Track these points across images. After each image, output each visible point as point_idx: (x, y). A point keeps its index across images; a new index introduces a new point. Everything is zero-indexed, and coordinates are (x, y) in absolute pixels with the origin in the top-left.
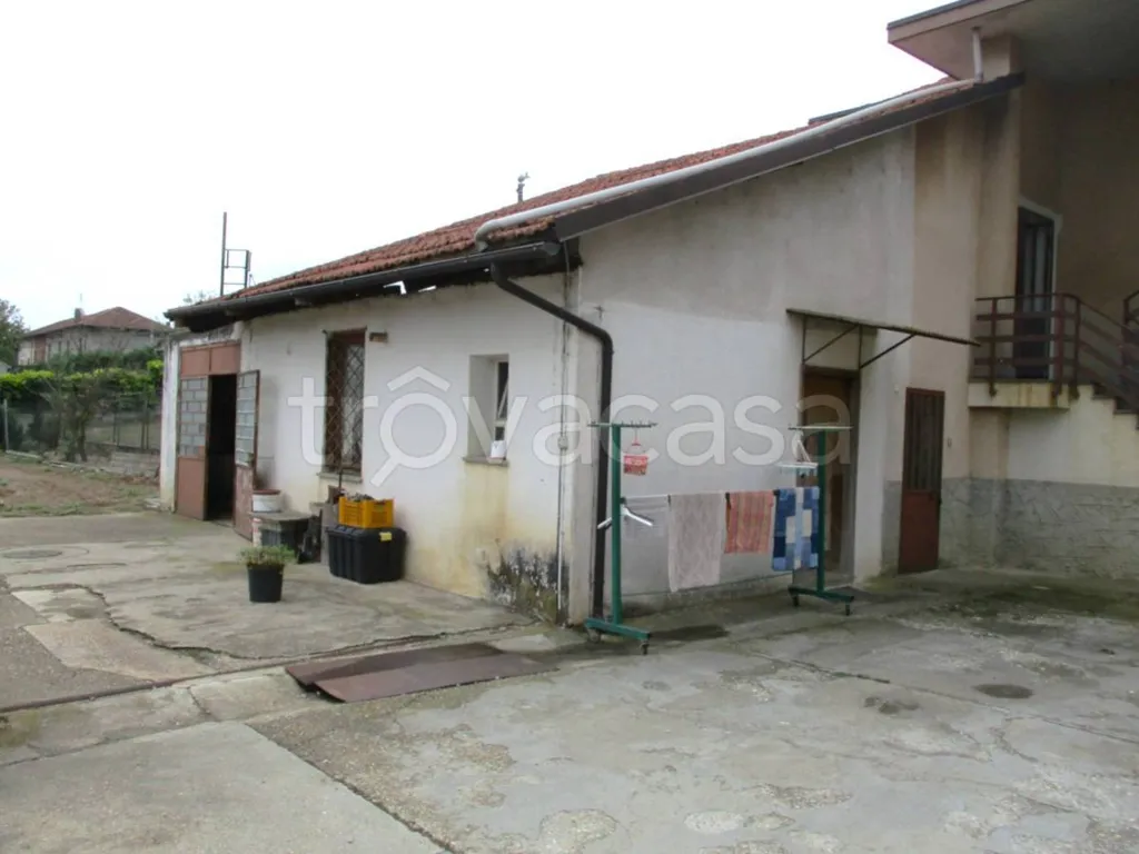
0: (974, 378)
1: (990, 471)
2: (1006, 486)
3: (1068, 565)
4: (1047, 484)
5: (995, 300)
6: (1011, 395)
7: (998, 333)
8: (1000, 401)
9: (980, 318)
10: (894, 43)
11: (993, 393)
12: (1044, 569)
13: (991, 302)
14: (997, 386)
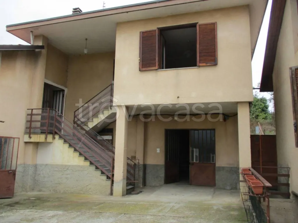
0: (26, 133)
1: (29, 162)
2: (36, 166)
3: (50, 189)
4: (47, 165)
5: (32, 110)
6: (35, 138)
7: (33, 120)
8: (32, 140)
9: (28, 115)
10: (8, 31)
11: (30, 137)
12: (44, 191)
13: (31, 110)
14: (32, 136)
